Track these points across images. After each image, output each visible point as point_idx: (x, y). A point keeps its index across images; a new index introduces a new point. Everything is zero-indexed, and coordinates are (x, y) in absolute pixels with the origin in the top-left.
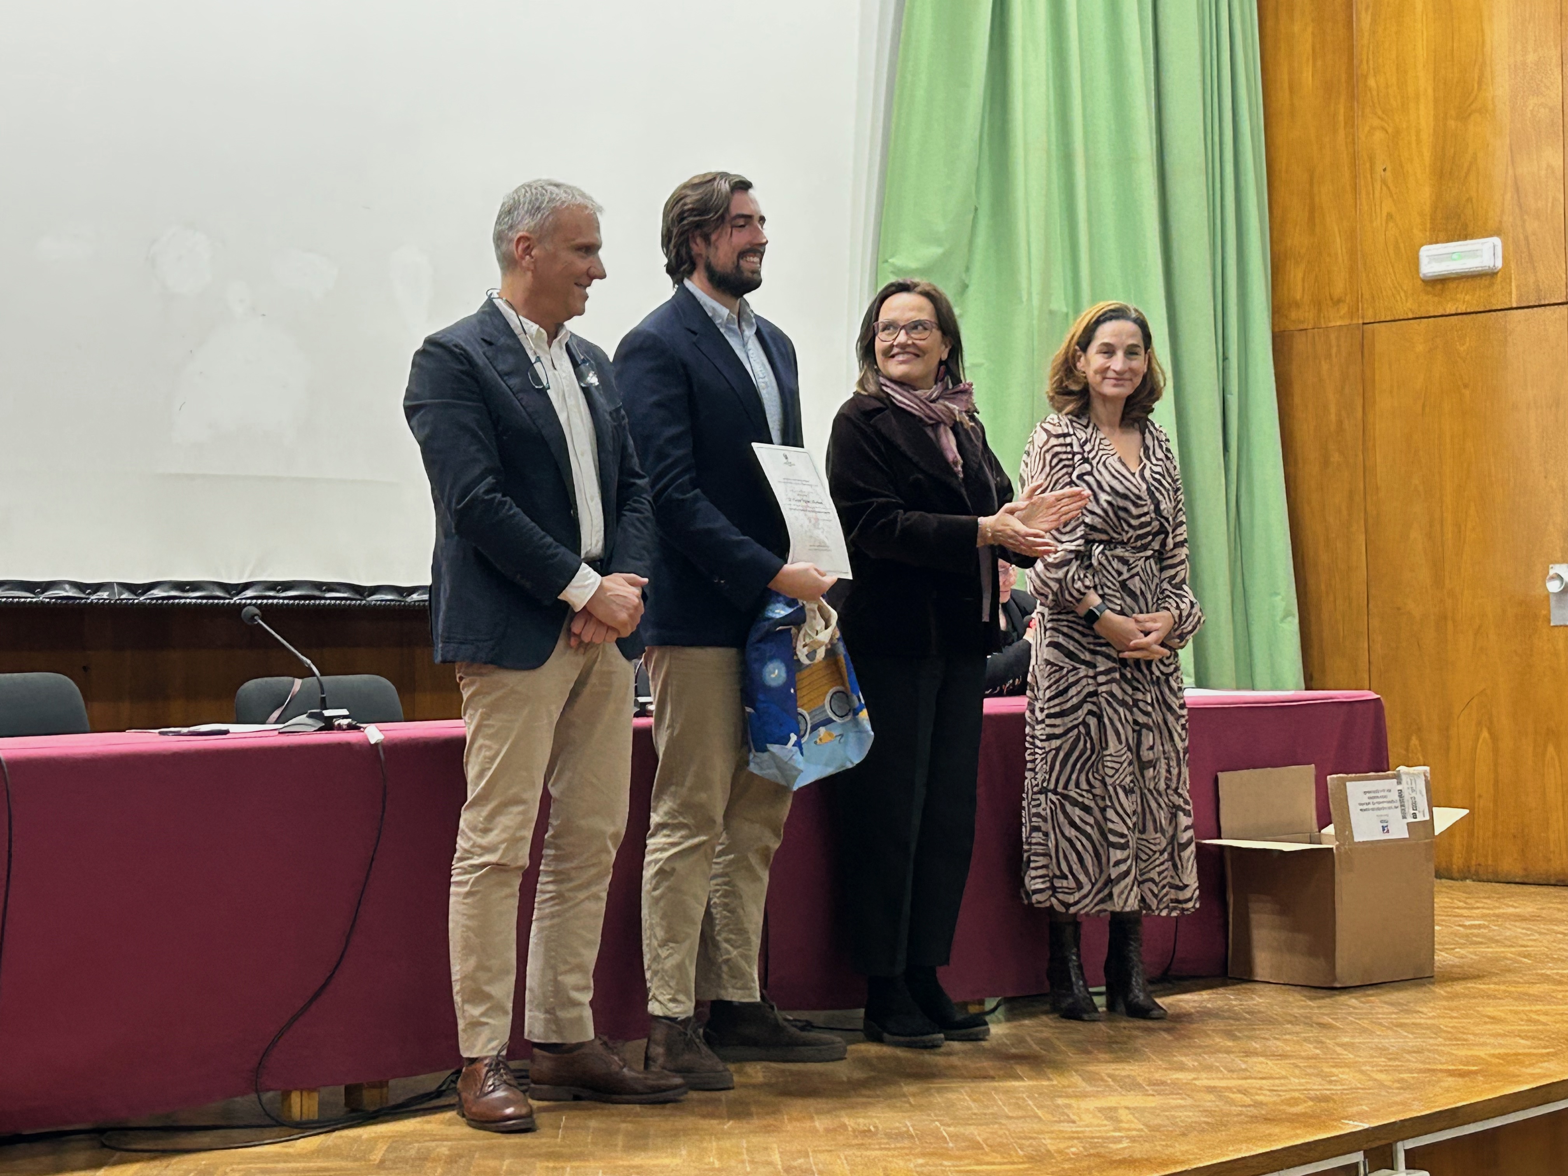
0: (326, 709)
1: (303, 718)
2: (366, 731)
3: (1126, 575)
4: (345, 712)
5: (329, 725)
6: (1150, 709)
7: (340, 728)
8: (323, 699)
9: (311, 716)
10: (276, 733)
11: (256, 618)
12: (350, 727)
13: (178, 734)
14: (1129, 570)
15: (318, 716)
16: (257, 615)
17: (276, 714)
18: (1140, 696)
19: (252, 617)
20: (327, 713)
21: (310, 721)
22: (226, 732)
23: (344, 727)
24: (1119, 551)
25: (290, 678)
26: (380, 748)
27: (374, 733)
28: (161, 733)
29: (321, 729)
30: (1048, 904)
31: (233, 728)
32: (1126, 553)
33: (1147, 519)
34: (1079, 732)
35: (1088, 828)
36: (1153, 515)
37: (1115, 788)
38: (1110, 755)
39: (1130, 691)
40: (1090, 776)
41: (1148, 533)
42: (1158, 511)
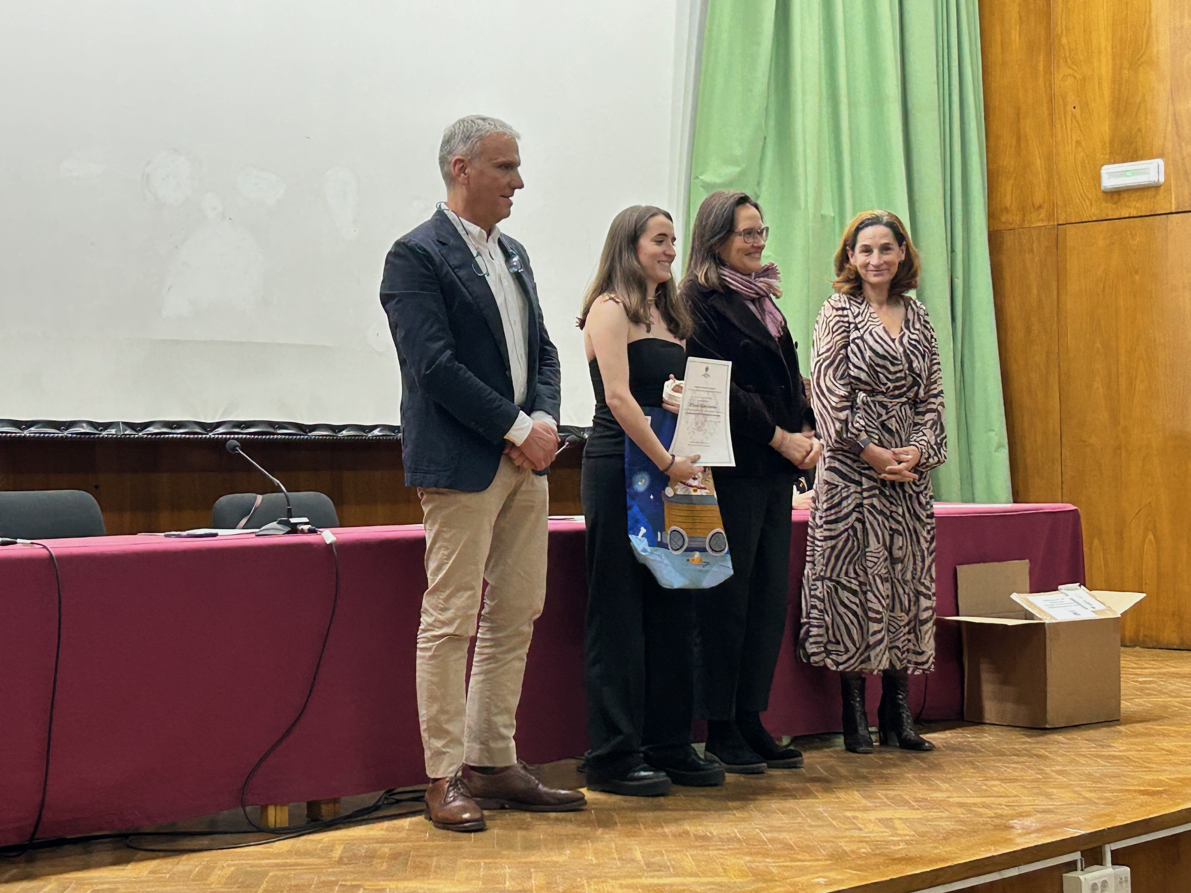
0: (291, 517)
1: (274, 524)
2: (323, 534)
3: (884, 417)
4: (305, 520)
5: (294, 529)
6: (902, 519)
7: (302, 532)
8: (289, 510)
9: (280, 523)
10: (253, 535)
11: (237, 448)
12: (311, 531)
13: (179, 536)
14: (887, 414)
15: (287, 523)
16: (238, 446)
17: (243, 522)
18: (894, 508)
19: (234, 448)
20: (293, 520)
21: (279, 527)
22: (215, 535)
23: (306, 531)
24: (880, 398)
25: (254, 495)
26: (334, 546)
27: (328, 536)
28: (166, 536)
29: (288, 533)
30: (822, 664)
31: (220, 532)
32: (885, 399)
33: (902, 374)
34: (849, 534)
35: (854, 607)
36: (907, 372)
37: (874, 577)
38: (871, 552)
39: (888, 505)
40: (857, 567)
41: (903, 386)
42: (911, 368)
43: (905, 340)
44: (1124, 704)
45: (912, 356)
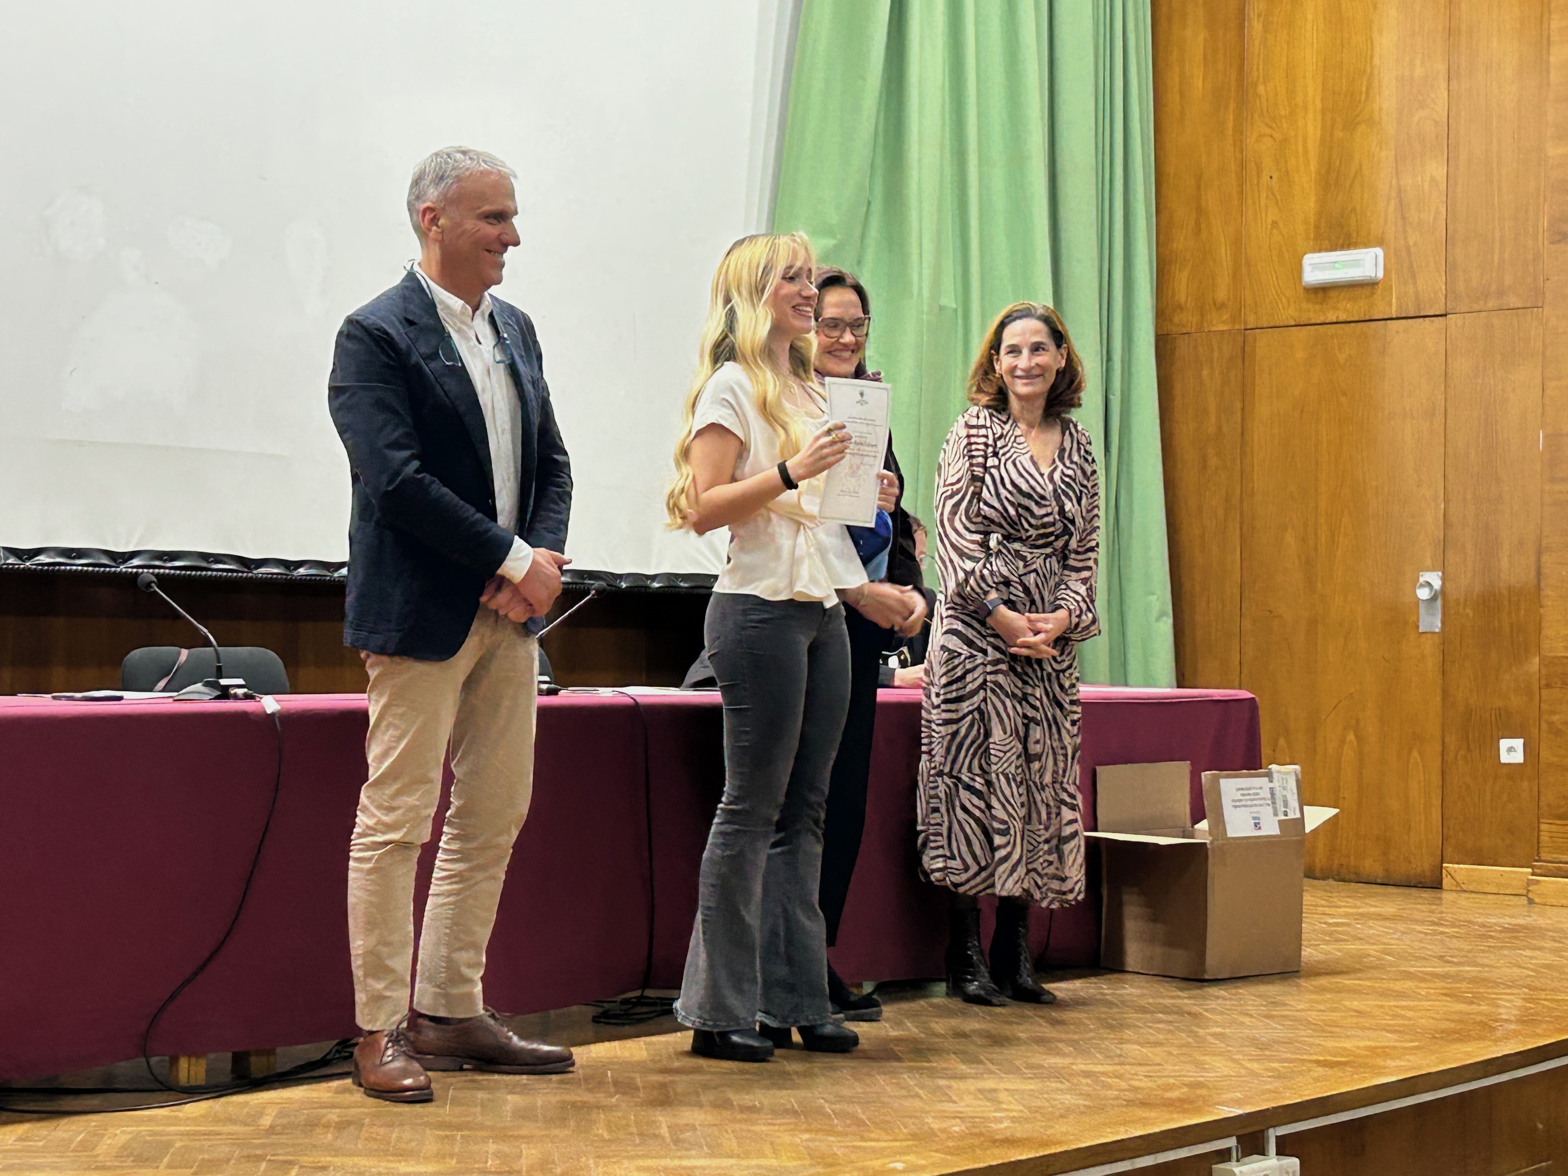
0: (221, 678)
1: (199, 686)
2: (262, 701)
3: (1022, 571)
4: (241, 681)
5: (225, 694)
6: (1038, 704)
7: (236, 697)
8: (219, 668)
9: (207, 684)
10: (171, 700)
11: (153, 585)
12: (247, 697)
13: (72, 699)
14: (1025, 566)
15: (215, 685)
16: (153, 582)
17: (162, 683)
18: (1029, 690)
19: (149, 585)
20: (224, 682)
21: (205, 689)
22: (120, 698)
23: (240, 696)
24: (1017, 546)
25: (177, 649)
26: (276, 718)
27: (270, 704)
28: (54, 698)
29: (217, 698)
30: (944, 883)
31: (126, 694)
32: (1024, 549)
33: (1049, 519)
34: (974, 719)
35: (977, 813)
36: (1057, 517)
37: (997, 775)
38: (995, 743)
39: (1020, 684)
40: (983, 761)
41: (1052, 534)
42: (1062, 511)
43: (1057, 476)
44: (1308, 953)
45: (1063, 497)
